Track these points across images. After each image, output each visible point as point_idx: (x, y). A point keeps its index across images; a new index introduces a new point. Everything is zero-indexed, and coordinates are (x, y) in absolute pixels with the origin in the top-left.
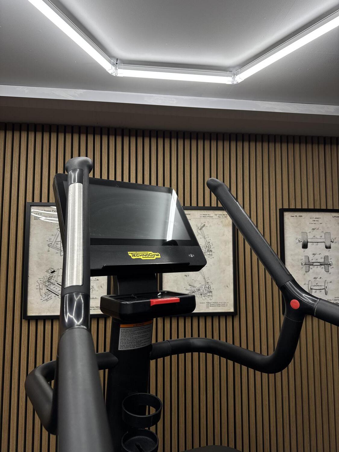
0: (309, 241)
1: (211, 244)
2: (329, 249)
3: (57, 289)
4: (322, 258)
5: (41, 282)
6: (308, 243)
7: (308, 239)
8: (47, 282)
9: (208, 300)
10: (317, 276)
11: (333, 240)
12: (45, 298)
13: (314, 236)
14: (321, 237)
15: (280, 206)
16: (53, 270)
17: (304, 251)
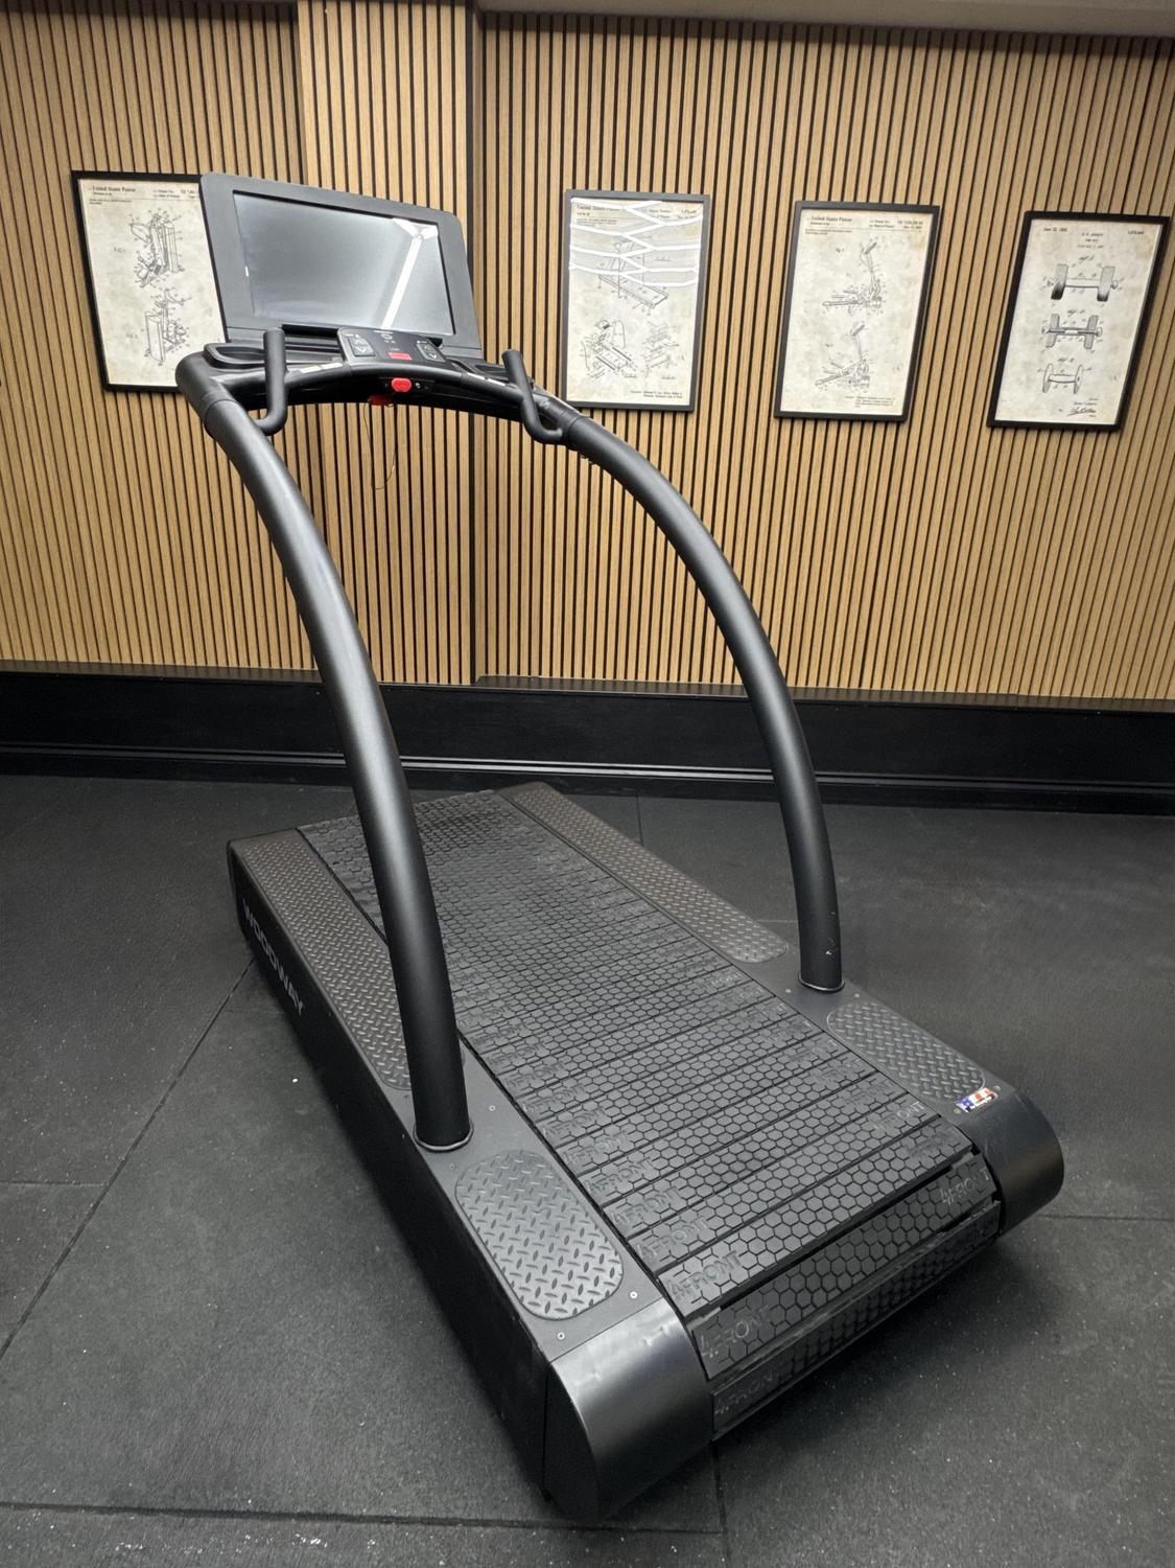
0: (1068, 283)
1: (882, 285)
2: (1102, 303)
3: (612, 357)
4: (1084, 320)
5: (588, 343)
6: (1066, 289)
7: (1067, 280)
8: (597, 344)
9: (860, 392)
10: (1065, 356)
11: (1115, 284)
13: (1080, 274)
14: (1095, 275)
15: (1027, 207)
16: (606, 324)
17: (1054, 305)
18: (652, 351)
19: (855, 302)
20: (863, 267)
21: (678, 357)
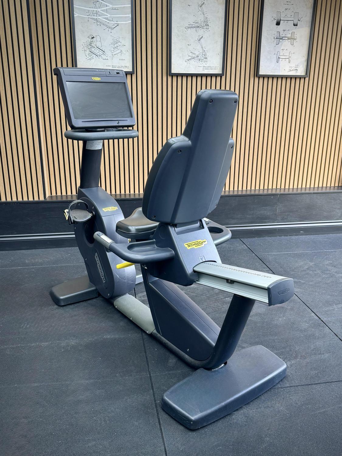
1: (208, 20)
2: (296, 26)
3: (96, 51)
4: (290, 34)
5: (85, 45)
6: (281, 21)
7: (281, 18)
8: (89, 46)
9: (204, 64)
10: (284, 48)
11: (300, 19)
12: (89, 58)
13: (286, 15)
14: (291, 15)
16: (92, 37)
17: (277, 28)
18: (114, 48)
19: (199, 27)
20: (200, 12)
21: (126, 51)
